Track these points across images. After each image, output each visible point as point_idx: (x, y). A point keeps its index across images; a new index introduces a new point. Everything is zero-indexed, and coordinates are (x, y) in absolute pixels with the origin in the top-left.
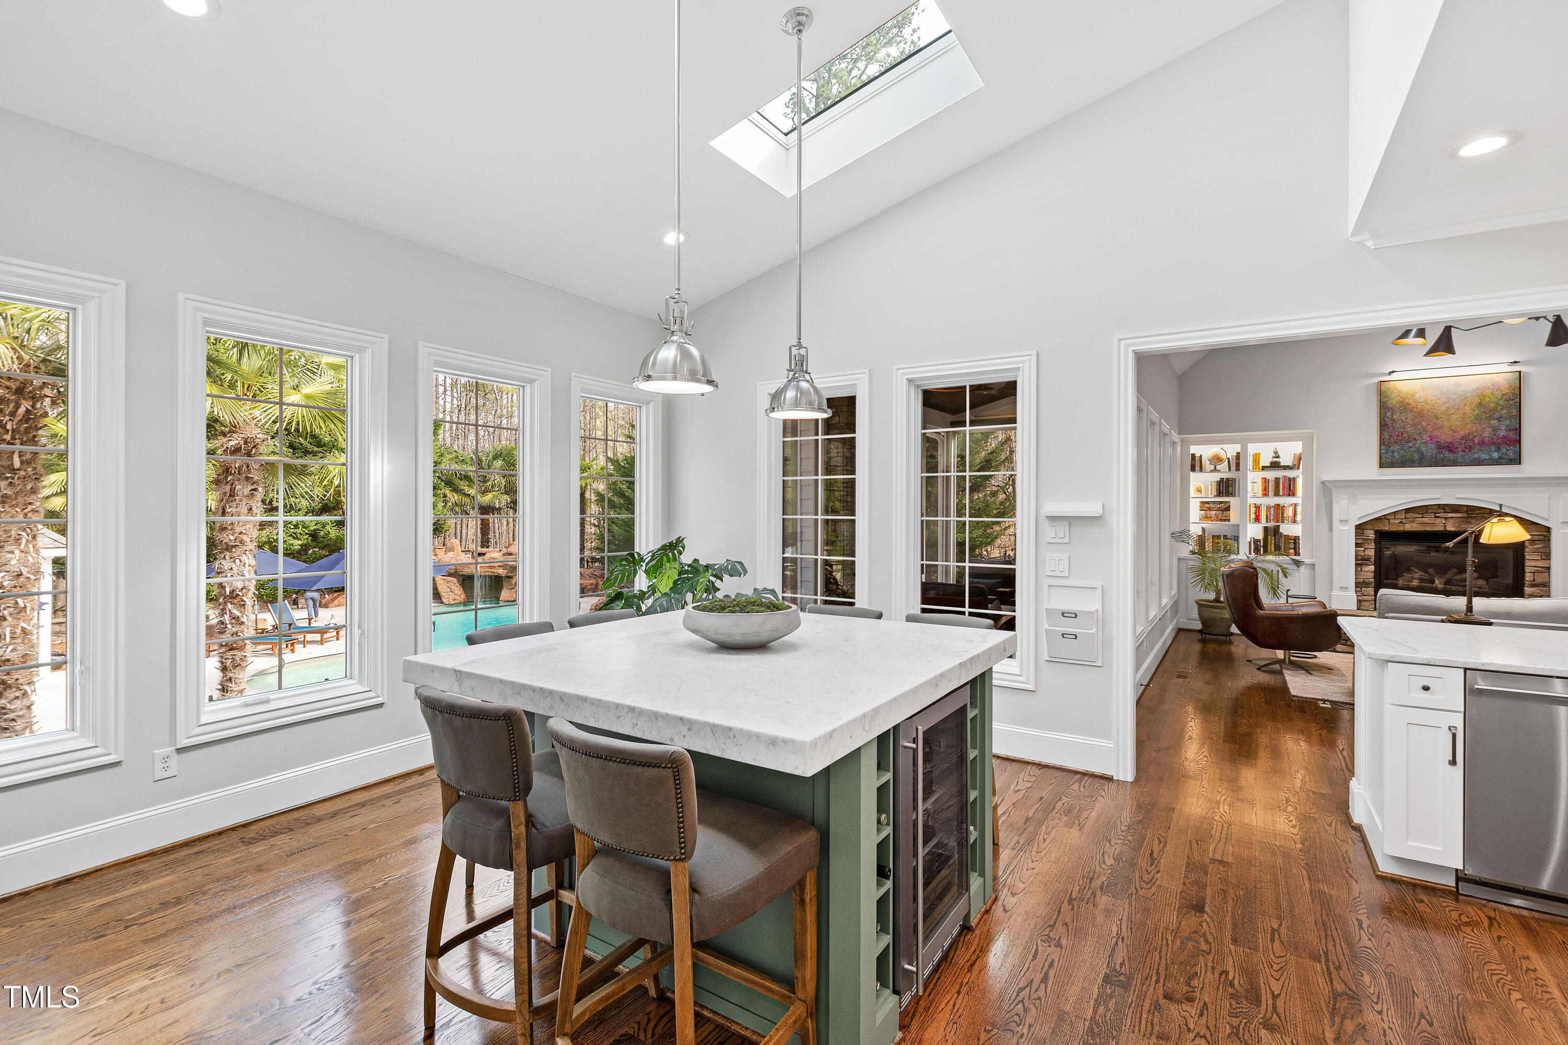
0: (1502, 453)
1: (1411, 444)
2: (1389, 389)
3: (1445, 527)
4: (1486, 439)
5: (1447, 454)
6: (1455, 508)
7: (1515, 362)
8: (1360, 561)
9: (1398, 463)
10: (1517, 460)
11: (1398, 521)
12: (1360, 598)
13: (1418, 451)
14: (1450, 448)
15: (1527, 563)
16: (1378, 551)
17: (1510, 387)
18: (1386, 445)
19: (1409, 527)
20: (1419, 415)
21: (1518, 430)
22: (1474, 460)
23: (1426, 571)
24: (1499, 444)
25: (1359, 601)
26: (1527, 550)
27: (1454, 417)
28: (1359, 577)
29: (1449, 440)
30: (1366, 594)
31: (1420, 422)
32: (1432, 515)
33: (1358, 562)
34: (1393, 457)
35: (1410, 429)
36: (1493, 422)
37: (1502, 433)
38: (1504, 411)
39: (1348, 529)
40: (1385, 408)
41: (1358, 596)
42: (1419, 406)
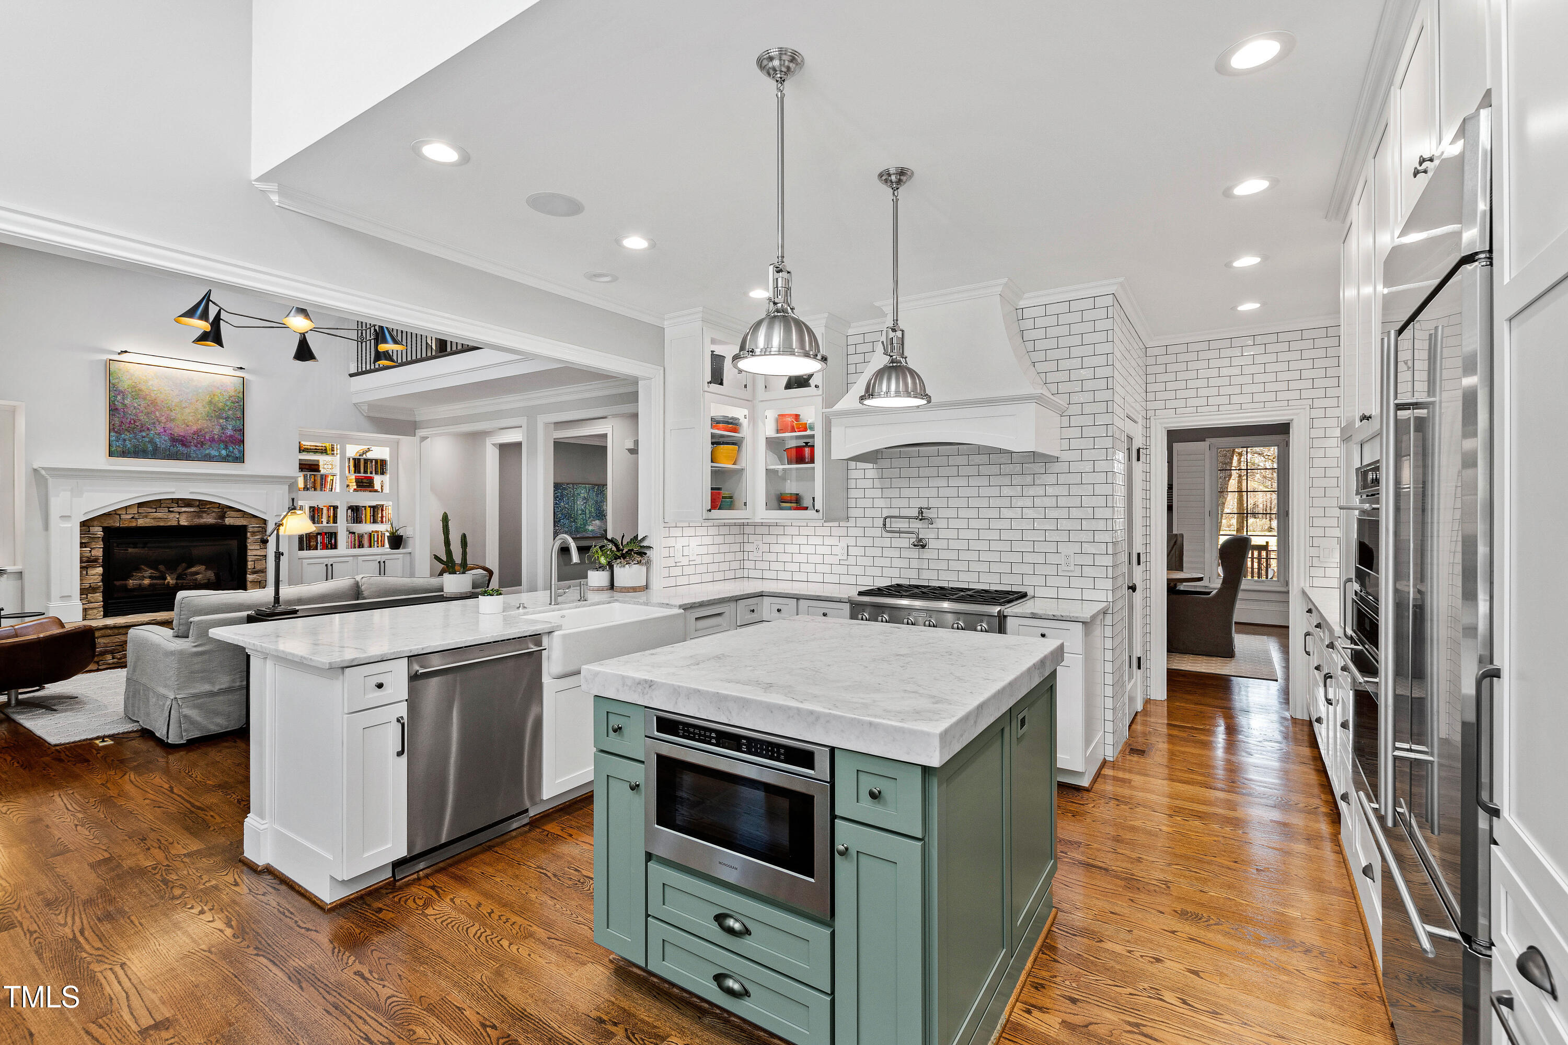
0: (228, 451)
1: (144, 434)
2: (120, 370)
3: (179, 521)
4: (216, 437)
5: (180, 448)
6: (188, 503)
7: (241, 368)
8: (86, 563)
9: (129, 452)
10: (240, 459)
11: (130, 516)
12: (86, 606)
13: (151, 442)
14: (182, 441)
15: (249, 553)
16: (106, 550)
17: (236, 390)
18: (116, 432)
19: (141, 522)
20: (152, 403)
21: (242, 431)
22: (206, 455)
23: (156, 569)
24: (226, 442)
25: (85, 610)
26: (249, 541)
27: (187, 410)
28: (84, 582)
29: (181, 434)
30: (93, 600)
31: (154, 412)
32: (166, 510)
33: (84, 565)
34: (124, 446)
35: (142, 417)
36: (221, 421)
37: (229, 432)
38: (231, 412)
39: (71, 527)
40: (115, 391)
41: (83, 604)
42: (153, 395)
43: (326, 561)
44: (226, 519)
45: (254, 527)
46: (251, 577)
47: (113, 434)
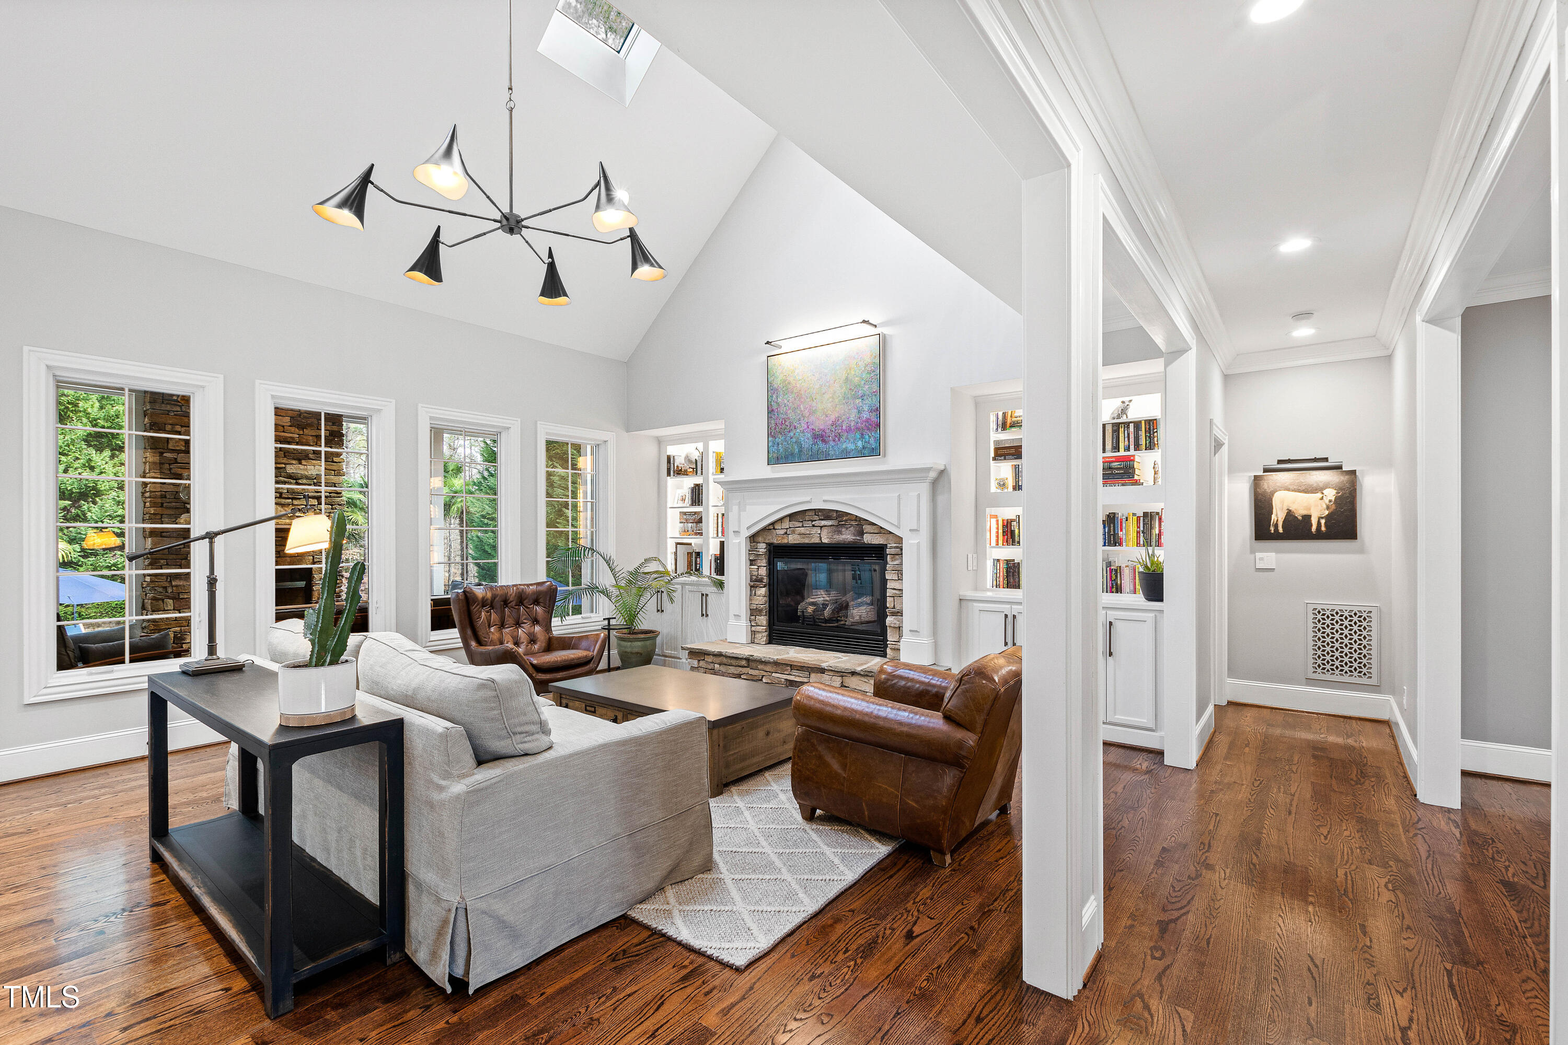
0: (866, 442)
1: (792, 434)
2: (774, 365)
3: (821, 539)
4: (852, 424)
5: (821, 446)
6: (826, 514)
7: (865, 321)
8: (754, 582)
9: (782, 458)
10: (877, 450)
11: (782, 532)
12: (753, 629)
13: (798, 442)
14: (820, 437)
16: (771, 570)
17: (871, 355)
18: (773, 437)
19: (793, 539)
20: (798, 396)
22: (842, 451)
24: (862, 429)
25: (752, 638)
26: (888, 563)
28: (753, 602)
29: (821, 427)
30: (759, 624)
31: (799, 406)
32: (810, 524)
33: (752, 583)
34: (778, 451)
35: (791, 415)
36: (857, 401)
37: (865, 415)
38: (867, 387)
39: (740, 542)
40: (771, 390)
41: (752, 626)
42: (798, 385)
43: (1006, 608)
44: (864, 536)
45: (891, 548)
46: (890, 620)
47: (770, 439)
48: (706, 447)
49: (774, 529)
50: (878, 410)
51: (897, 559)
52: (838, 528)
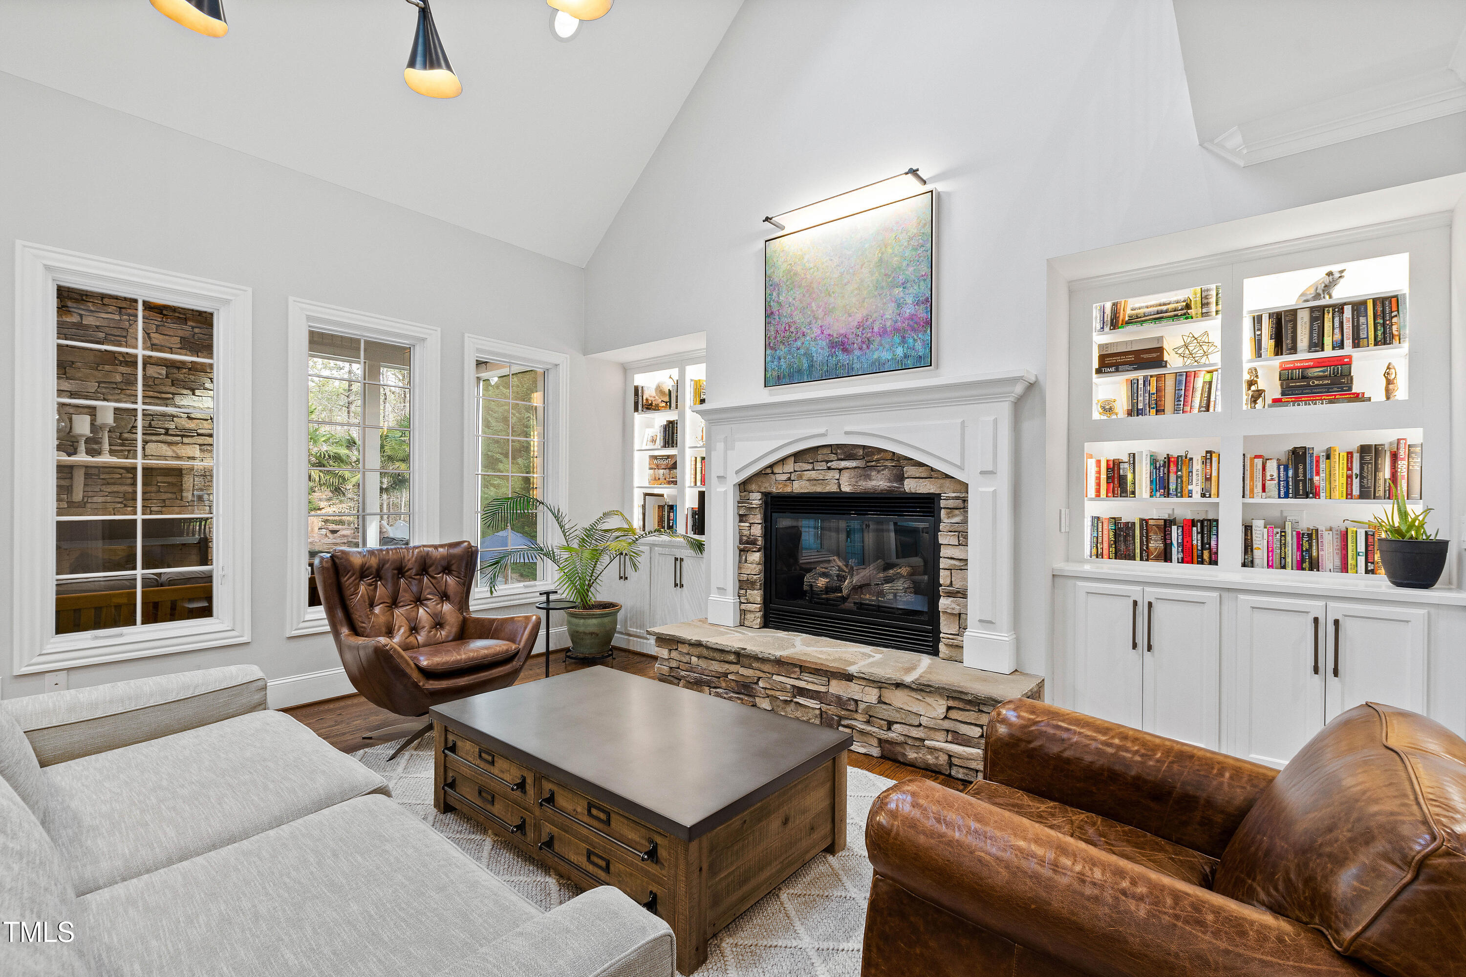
0: (908, 348)
1: (799, 343)
2: (775, 252)
3: (839, 486)
4: (888, 324)
5: (842, 357)
6: (847, 452)
8: (745, 545)
9: (785, 376)
10: (927, 358)
11: (785, 477)
12: (743, 607)
13: (808, 355)
14: (840, 345)
16: (768, 528)
17: (919, 224)
18: (772, 348)
19: (799, 487)
20: (808, 290)
21: (929, 303)
22: (873, 363)
24: (905, 330)
25: (740, 617)
26: (940, 526)
27: (849, 288)
28: (743, 571)
29: (842, 331)
30: (751, 600)
31: (810, 304)
32: (824, 466)
33: (742, 546)
34: (779, 367)
35: (798, 317)
36: (896, 291)
37: (908, 311)
38: (911, 269)
39: (725, 492)
40: (770, 285)
41: (741, 603)
42: (808, 277)
43: (1135, 591)
44: (906, 482)
45: (948, 499)
46: (944, 603)
47: (768, 352)
48: (682, 374)
49: (773, 473)
50: (929, 301)
51: (956, 516)
52: (865, 471)
